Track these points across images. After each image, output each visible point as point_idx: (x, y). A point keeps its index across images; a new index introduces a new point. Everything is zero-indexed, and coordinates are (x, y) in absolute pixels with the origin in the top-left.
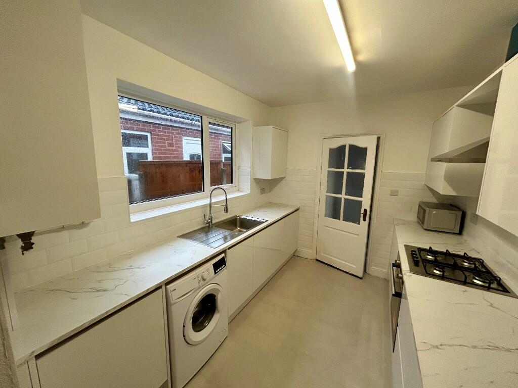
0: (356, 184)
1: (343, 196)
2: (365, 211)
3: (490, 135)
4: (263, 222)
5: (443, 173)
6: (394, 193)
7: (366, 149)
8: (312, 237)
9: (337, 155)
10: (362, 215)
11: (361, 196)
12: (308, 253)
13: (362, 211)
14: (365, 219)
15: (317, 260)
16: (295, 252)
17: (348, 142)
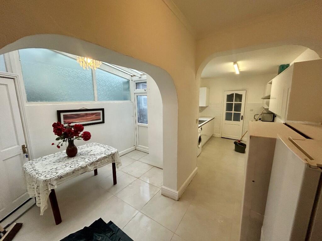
0: (238, 107)
1: (233, 112)
2: (242, 116)
3: (270, 93)
4: (206, 121)
5: (265, 102)
6: (252, 110)
7: (242, 95)
8: (220, 129)
9: (230, 97)
10: (241, 118)
11: (240, 111)
12: (218, 135)
13: (241, 116)
14: (242, 119)
15: (222, 137)
16: (212, 135)
17: (235, 92)
